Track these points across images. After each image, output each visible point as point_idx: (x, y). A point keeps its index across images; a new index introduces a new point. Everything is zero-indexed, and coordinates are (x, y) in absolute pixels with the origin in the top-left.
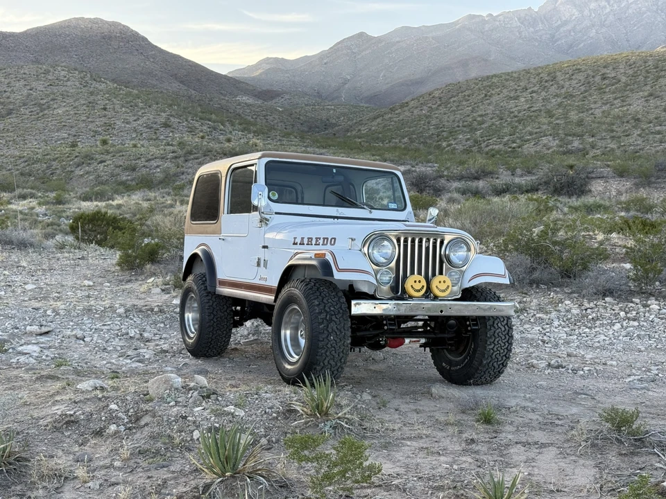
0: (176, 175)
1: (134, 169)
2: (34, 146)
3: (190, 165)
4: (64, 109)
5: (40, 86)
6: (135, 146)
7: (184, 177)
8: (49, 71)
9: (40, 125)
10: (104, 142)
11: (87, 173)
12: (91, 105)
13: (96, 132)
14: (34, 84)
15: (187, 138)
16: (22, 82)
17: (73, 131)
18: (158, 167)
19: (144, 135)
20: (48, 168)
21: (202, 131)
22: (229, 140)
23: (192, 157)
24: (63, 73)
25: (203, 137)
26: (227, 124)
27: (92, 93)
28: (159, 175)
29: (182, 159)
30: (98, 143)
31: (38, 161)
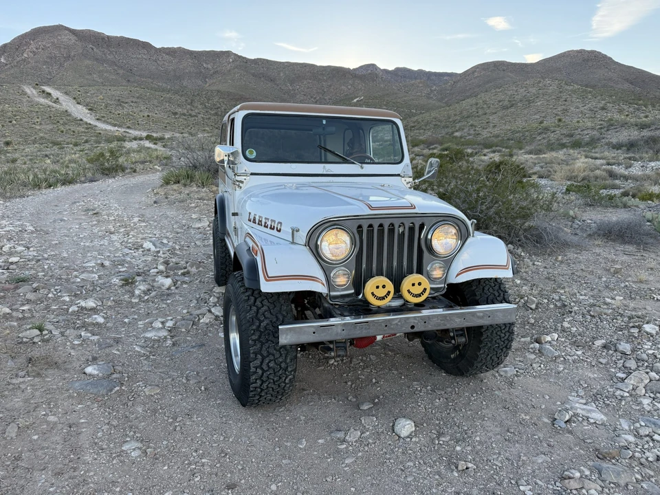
0: (598, 139)
1: (572, 136)
2: (520, 124)
3: (610, 133)
4: (541, 102)
5: (533, 90)
6: (578, 122)
7: (603, 140)
8: (540, 82)
9: (526, 112)
10: (560, 120)
11: (544, 138)
12: (558, 98)
13: (556, 114)
14: (530, 90)
15: (616, 116)
16: (525, 89)
17: (543, 115)
18: (588, 134)
19: (587, 115)
20: (523, 136)
21: (628, 111)
22: (646, 117)
23: (613, 128)
24: (548, 82)
25: (627, 115)
26: (650, 107)
27: (561, 92)
28: (587, 138)
29: (605, 129)
30: (556, 121)
31: (519, 132)
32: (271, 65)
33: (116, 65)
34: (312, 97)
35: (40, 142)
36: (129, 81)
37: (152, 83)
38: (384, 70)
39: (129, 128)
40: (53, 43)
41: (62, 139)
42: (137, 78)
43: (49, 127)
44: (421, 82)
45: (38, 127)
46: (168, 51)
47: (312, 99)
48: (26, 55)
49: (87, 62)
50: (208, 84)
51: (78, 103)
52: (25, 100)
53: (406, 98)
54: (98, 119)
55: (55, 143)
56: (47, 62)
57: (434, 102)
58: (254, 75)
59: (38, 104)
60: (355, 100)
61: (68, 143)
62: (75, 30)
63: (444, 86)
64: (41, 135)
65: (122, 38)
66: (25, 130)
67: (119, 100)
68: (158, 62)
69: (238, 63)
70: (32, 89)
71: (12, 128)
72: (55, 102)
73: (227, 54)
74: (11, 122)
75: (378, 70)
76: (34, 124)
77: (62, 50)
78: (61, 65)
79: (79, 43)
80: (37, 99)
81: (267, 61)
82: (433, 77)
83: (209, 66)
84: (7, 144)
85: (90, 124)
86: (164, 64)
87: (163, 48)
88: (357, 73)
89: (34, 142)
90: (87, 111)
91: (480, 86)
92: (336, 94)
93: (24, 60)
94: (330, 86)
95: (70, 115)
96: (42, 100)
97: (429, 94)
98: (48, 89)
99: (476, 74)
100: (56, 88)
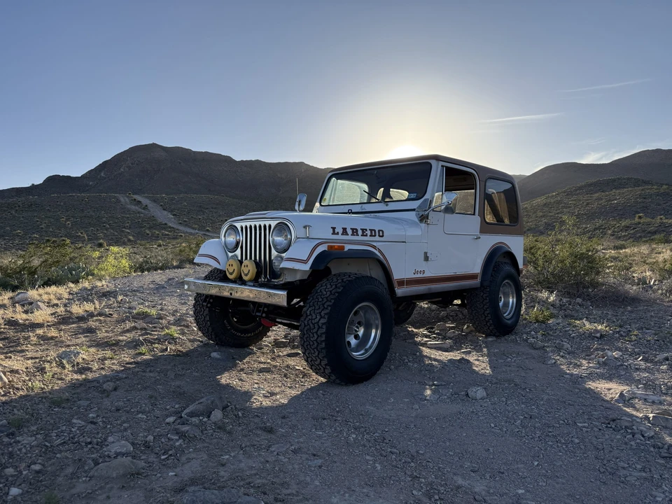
1: (654, 232)
4: (618, 200)
6: (661, 218)
10: (640, 217)
13: (635, 211)
17: (621, 212)
19: (669, 212)
30: (636, 218)
33: (199, 177)
35: (128, 243)
36: (210, 190)
39: (208, 230)
40: (146, 159)
42: (217, 187)
43: (136, 231)
45: (127, 231)
46: (246, 163)
48: (122, 170)
49: (174, 175)
50: (281, 192)
51: (164, 210)
52: (118, 207)
54: (180, 223)
55: (141, 244)
56: (139, 175)
59: (129, 210)
61: (153, 244)
62: (166, 147)
64: (129, 238)
65: (207, 153)
66: (116, 234)
67: (200, 206)
68: (237, 173)
69: (309, 172)
70: (126, 198)
71: (104, 232)
72: (144, 209)
73: (300, 164)
74: (104, 227)
76: (125, 228)
77: (154, 164)
78: (152, 178)
79: (169, 159)
80: (129, 206)
83: (283, 177)
85: (173, 228)
86: (242, 175)
87: (242, 161)
90: (172, 216)
93: (120, 174)
95: (156, 220)
96: (133, 207)
98: (138, 198)
99: (546, 176)
100: (147, 197)
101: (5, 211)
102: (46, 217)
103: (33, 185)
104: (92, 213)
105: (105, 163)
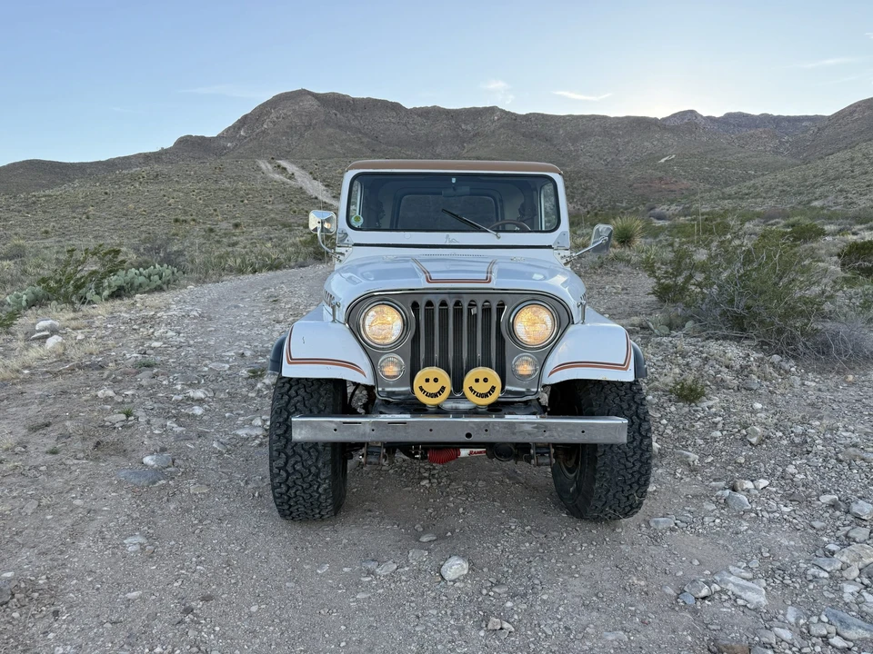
32: (548, 120)
33: (360, 132)
34: (601, 159)
35: (270, 224)
36: (374, 150)
37: (400, 152)
38: (708, 117)
40: (294, 110)
41: (292, 221)
42: (383, 146)
43: (281, 207)
44: (765, 132)
45: (270, 207)
46: (420, 112)
47: (602, 162)
48: (265, 126)
49: (329, 130)
50: (466, 150)
51: (315, 179)
52: (259, 177)
53: (739, 155)
54: (334, 197)
55: (285, 225)
56: (287, 132)
57: (785, 159)
58: (524, 135)
59: (272, 180)
60: (663, 161)
61: (299, 225)
62: (318, 94)
63: (801, 136)
64: (272, 216)
65: (369, 100)
66: (256, 211)
68: (408, 126)
69: (505, 121)
70: (267, 164)
71: (243, 208)
72: (290, 178)
73: (492, 110)
74: (242, 201)
75: (699, 118)
76: (267, 203)
77: (303, 118)
78: (301, 136)
79: (322, 109)
80: (271, 175)
81: (543, 116)
82: (786, 124)
83: (469, 128)
84: (236, 226)
85: (325, 203)
86: (414, 128)
87: (415, 109)
88: (667, 123)
89: (264, 224)
90: (324, 188)
91: (862, 132)
92: (635, 153)
93: (264, 132)
94: (628, 142)
95: (304, 193)
96: (277, 177)
97: (776, 148)
98: (284, 163)
99: (856, 116)
100: (292, 163)
101: (127, 183)
102: (174, 190)
103: (162, 148)
104: (227, 185)
105: (245, 117)
